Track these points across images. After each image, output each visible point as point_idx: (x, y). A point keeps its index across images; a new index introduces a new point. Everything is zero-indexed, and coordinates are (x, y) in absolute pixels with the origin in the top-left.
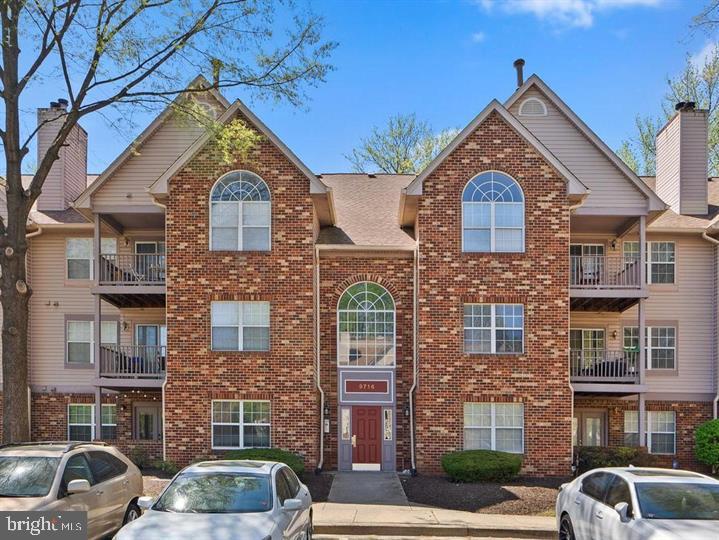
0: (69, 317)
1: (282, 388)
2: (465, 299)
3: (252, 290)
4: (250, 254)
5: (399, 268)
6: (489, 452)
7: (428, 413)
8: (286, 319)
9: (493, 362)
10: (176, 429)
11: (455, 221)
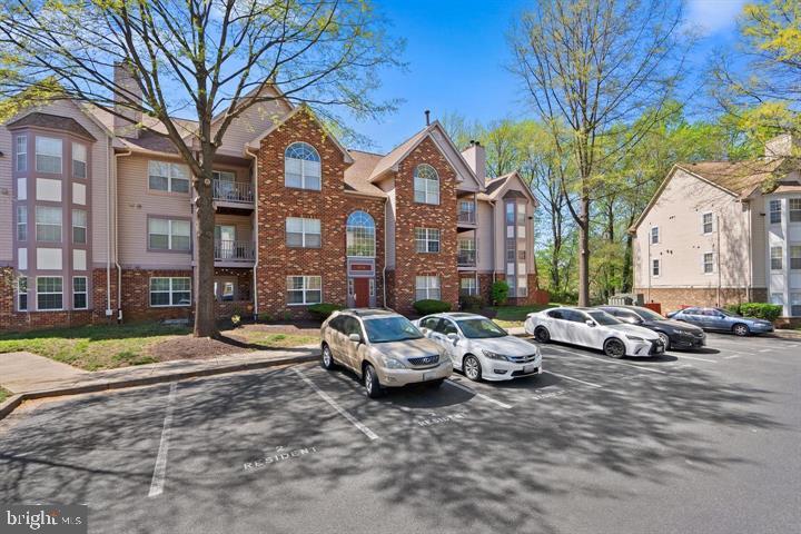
0: (150, 216)
1: (328, 269)
2: (416, 225)
3: (310, 212)
4: (310, 191)
5: (377, 206)
6: (425, 301)
7: (401, 282)
8: (330, 231)
9: (428, 257)
10: (265, 294)
11: (411, 186)
